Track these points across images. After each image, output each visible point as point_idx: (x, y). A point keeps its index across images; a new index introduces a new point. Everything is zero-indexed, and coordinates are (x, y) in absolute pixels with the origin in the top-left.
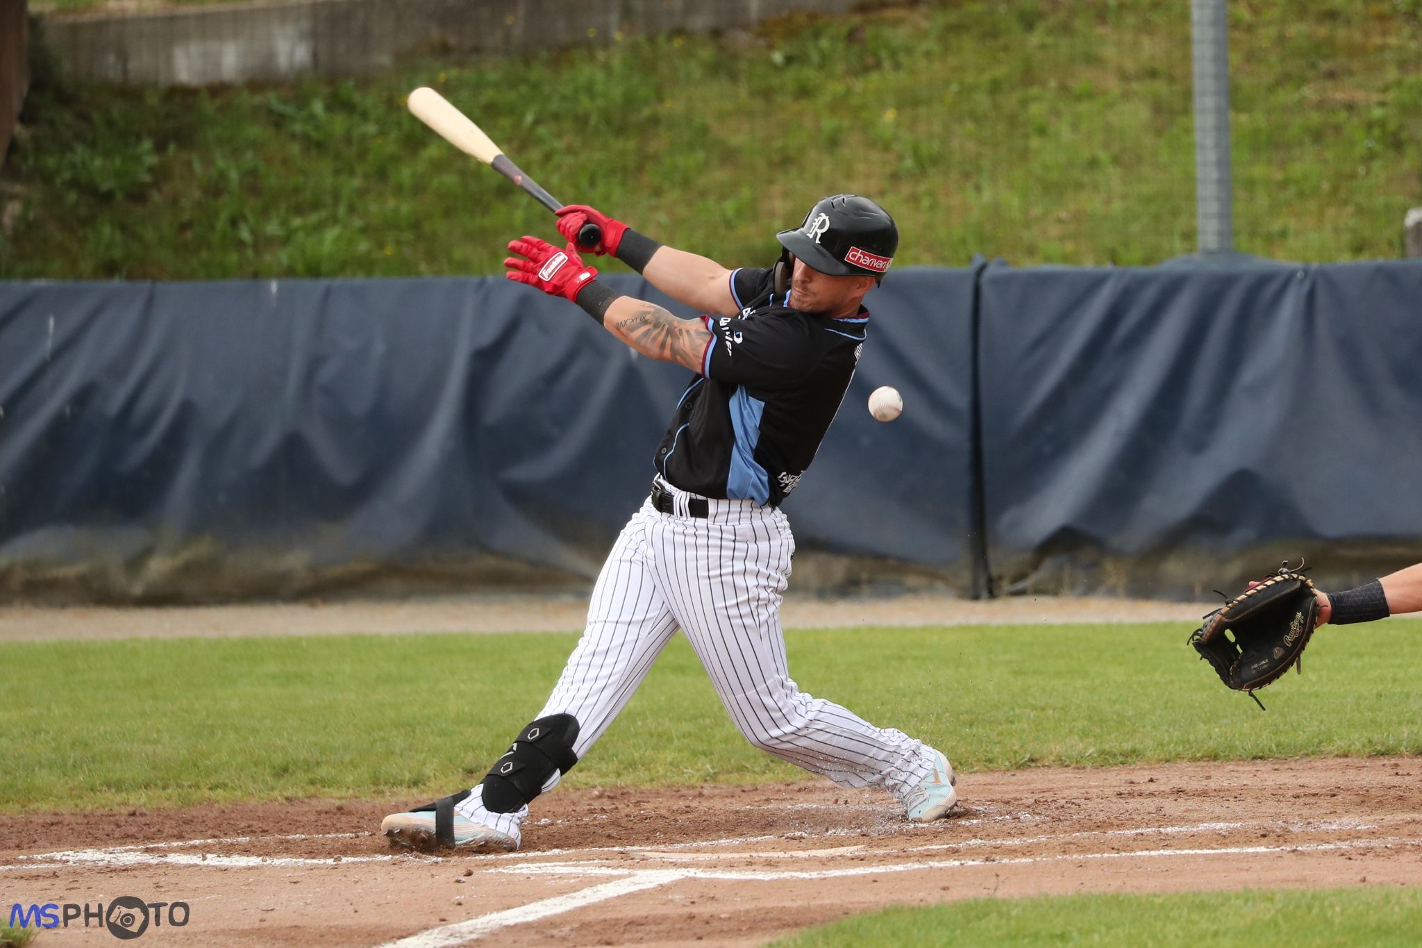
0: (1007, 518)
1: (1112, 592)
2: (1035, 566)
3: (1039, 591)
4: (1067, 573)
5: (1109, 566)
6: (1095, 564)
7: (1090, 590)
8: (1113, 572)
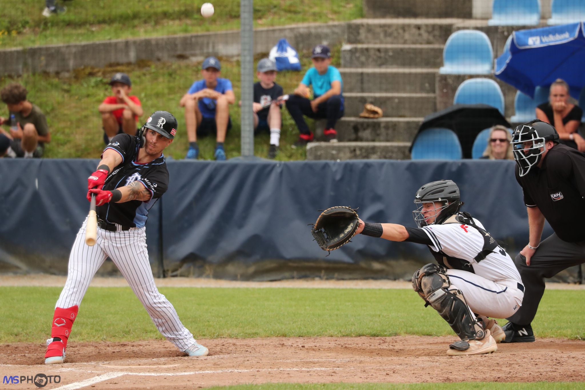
0: (171, 249)
1: (208, 277)
2: (181, 266)
3: (182, 275)
4: (192, 269)
5: (207, 267)
6: (202, 267)
7: (200, 275)
8: (208, 270)
